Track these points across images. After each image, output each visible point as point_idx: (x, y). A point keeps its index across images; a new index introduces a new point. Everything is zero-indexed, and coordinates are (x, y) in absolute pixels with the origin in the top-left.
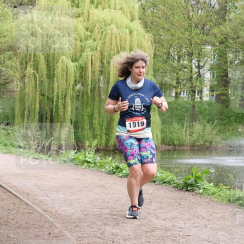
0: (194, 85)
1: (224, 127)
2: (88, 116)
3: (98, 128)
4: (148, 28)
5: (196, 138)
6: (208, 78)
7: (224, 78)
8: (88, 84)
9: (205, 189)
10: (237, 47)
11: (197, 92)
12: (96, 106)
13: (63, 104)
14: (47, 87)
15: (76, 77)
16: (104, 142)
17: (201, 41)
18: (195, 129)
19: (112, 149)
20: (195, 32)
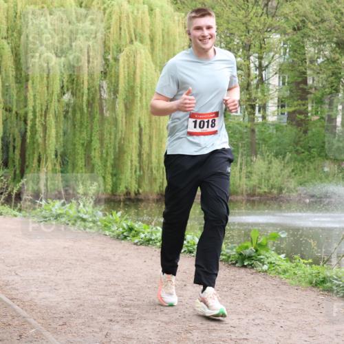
0: (253, 96)
1: (300, 165)
2: (83, 144)
3: (100, 164)
4: (179, 5)
5: (257, 181)
6: (274, 86)
7: (301, 86)
8: (83, 94)
9: (271, 263)
10: (321, 37)
11: (257, 109)
12: (96, 128)
13: (42, 124)
14: (15, 97)
15: (63, 82)
16: (109, 187)
17: (265, 26)
18: (255, 167)
19: (122, 198)
20: (254, 11)
